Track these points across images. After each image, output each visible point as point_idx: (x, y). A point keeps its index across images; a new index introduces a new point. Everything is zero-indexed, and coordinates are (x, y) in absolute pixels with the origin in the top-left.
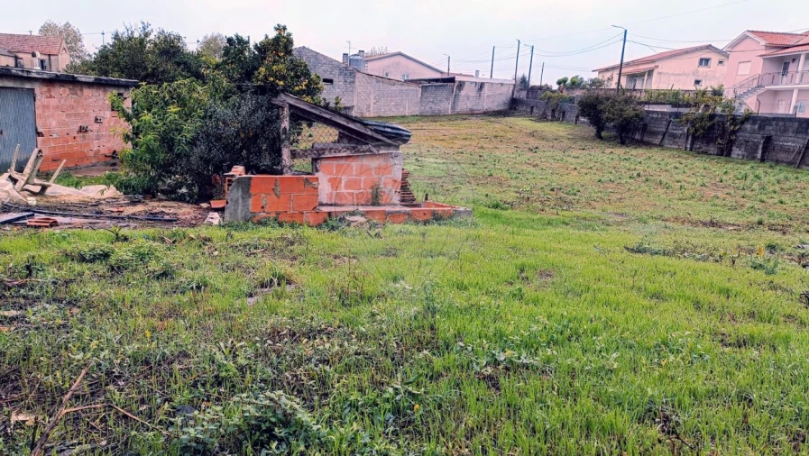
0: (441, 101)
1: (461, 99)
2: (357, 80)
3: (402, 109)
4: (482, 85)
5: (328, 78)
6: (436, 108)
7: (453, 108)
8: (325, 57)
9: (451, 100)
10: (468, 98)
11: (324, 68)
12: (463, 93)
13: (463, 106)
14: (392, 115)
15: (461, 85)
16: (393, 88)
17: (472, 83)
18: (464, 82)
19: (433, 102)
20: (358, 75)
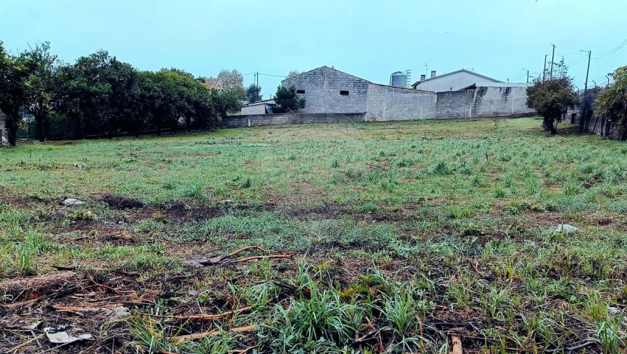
0: (460, 106)
1: (483, 102)
2: (369, 91)
3: (416, 114)
4: (508, 90)
5: (344, 90)
6: (455, 112)
7: (474, 112)
8: (342, 73)
9: (472, 105)
10: (491, 102)
11: (341, 82)
12: (485, 97)
13: (484, 109)
14: (405, 119)
15: (483, 91)
16: (406, 95)
17: (496, 88)
18: (486, 88)
19: (450, 107)
20: (370, 86)
